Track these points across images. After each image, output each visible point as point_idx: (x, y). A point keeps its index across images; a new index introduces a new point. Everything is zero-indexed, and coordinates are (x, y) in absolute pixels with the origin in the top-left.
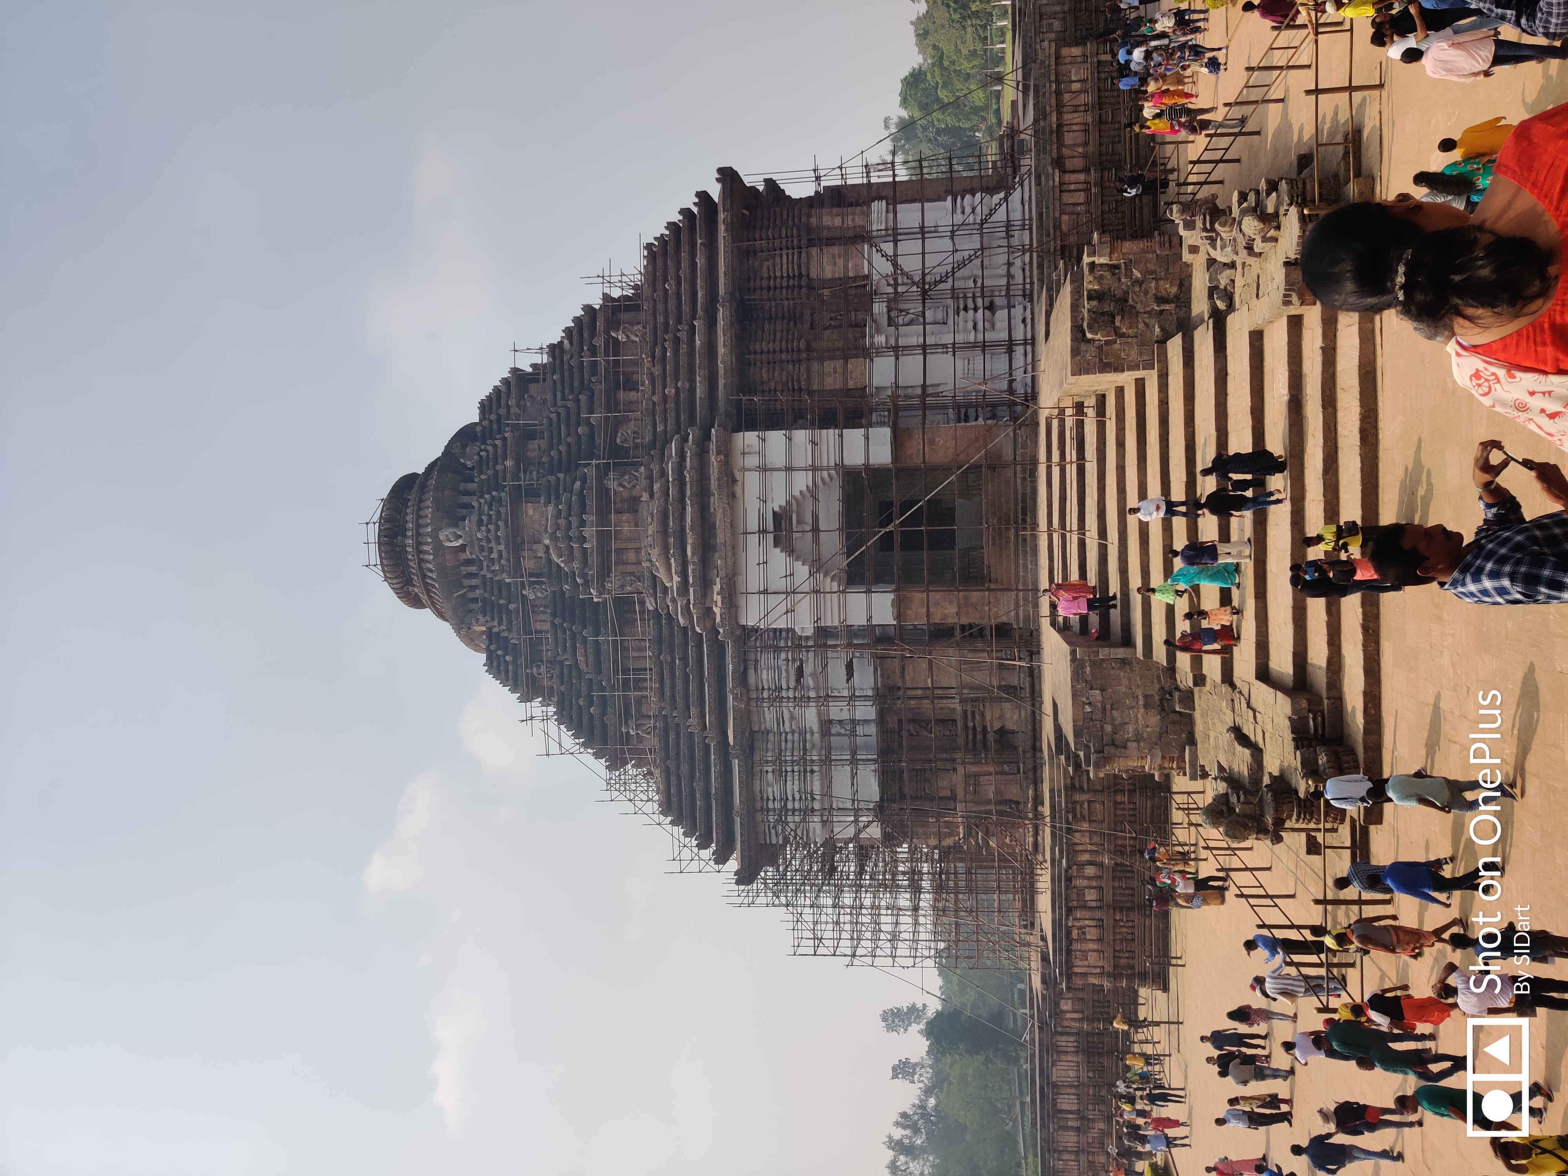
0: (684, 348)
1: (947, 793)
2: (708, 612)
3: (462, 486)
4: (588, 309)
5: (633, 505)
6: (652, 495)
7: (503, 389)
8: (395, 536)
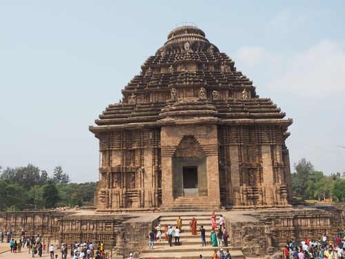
0: (241, 109)
3: (201, 48)
4: (252, 83)
6: (198, 100)
7: (228, 59)
8: (187, 31)
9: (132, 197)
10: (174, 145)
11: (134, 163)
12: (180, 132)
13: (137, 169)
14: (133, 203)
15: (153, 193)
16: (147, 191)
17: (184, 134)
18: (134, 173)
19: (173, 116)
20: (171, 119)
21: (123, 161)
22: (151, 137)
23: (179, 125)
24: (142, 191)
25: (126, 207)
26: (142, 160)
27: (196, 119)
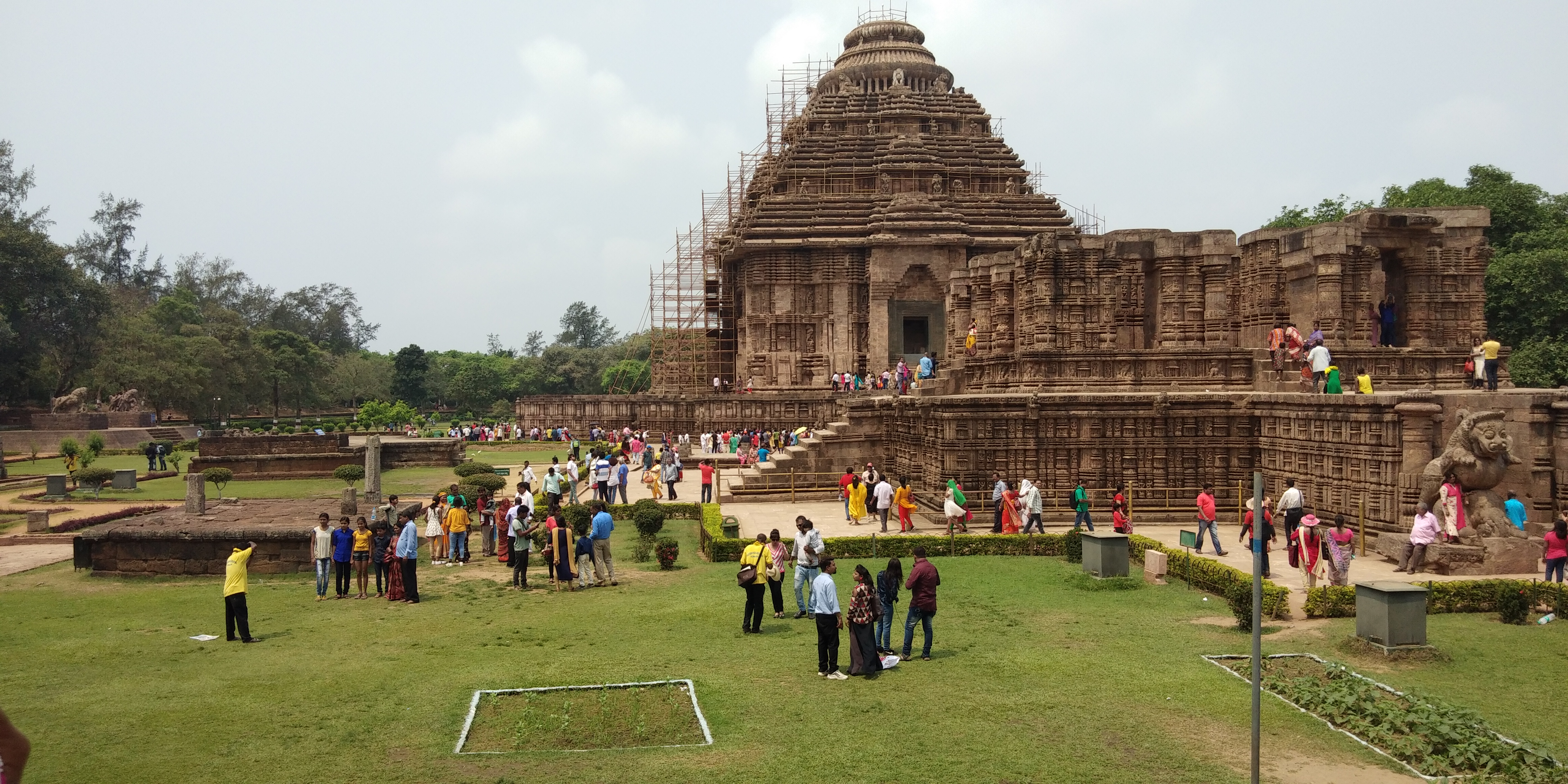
0: (1005, 219)
1: (779, 347)
2: (878, 231)
3: (923, 79)
4: (1022, 163)
5: (923, 188)
6: (931, 200)
7: (980, 110)
8: (893, 34)
9: (813, 366)
10: (893, 280)
11: (813, 307)
12: (905, 258)
13: (821, 318)
14: (814, 378)
15: (850, 360)
16: (839, 356)
17: (911, 262)
18: (814, 325)
19: (892, 231)
20: (892, 236)
21: (794, 302)
22: (847, 264)
23: (903, 246)
24: (831, 358)
25: (801, 383)
26: (830, 302)
27: (934, 238)
